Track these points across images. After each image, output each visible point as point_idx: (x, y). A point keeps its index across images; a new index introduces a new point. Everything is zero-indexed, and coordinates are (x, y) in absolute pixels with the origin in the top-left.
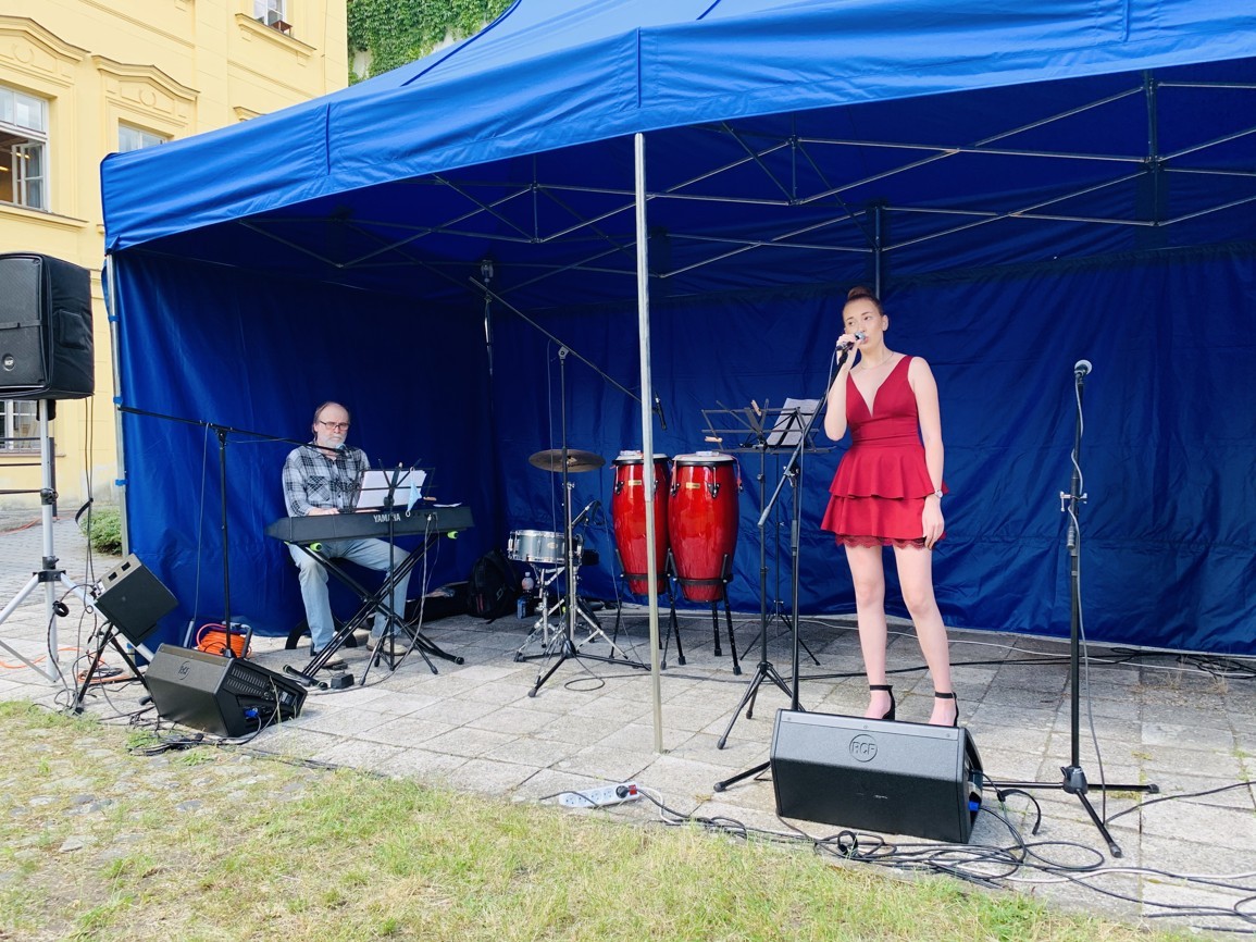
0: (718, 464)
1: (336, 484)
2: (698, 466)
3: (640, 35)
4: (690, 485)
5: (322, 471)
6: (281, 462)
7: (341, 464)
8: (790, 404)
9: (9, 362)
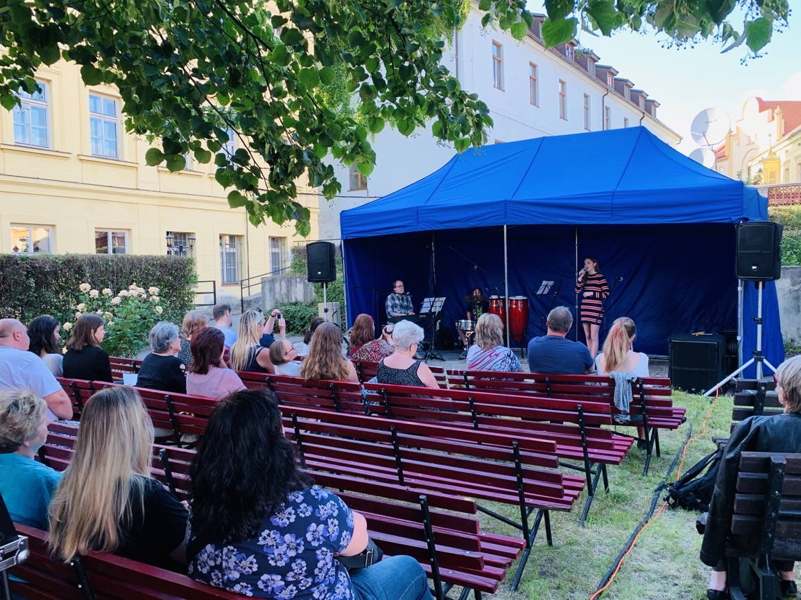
0: (522, 300)
1: (401, 306)
2: (517, 301)
3: (505, 202)
4: (514, 306)
5: (397, 302)
6: (385, 299)
7: (402, 299)
8: (544, 283)
9: (319, 273)
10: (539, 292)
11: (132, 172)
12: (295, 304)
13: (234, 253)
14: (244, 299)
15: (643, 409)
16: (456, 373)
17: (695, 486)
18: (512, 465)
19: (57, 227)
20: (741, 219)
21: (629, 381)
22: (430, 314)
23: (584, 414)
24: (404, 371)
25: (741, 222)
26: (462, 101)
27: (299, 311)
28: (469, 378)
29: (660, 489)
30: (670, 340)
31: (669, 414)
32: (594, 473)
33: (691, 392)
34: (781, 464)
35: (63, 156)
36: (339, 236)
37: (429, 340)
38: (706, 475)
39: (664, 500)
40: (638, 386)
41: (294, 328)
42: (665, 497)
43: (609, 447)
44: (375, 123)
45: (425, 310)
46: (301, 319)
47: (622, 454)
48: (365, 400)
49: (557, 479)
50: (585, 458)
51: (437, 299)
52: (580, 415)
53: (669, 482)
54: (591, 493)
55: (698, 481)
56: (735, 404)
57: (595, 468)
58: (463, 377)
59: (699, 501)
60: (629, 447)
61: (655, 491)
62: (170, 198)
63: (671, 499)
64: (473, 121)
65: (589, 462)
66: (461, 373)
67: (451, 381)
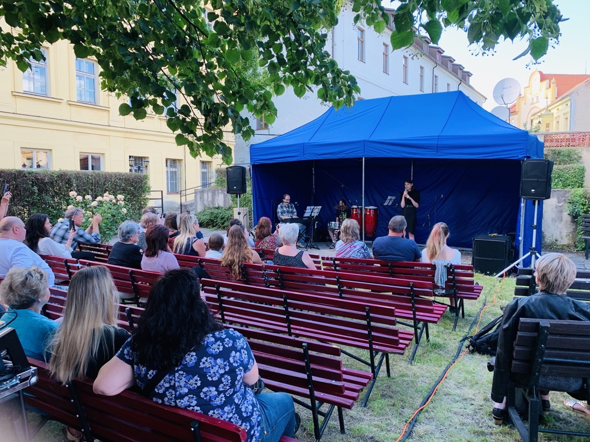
0: (374, 209)
1: (288, 212)
2: (370, 209)
3: (365, 141)
4: (368, 213)
5: (285, 209)
8: (389, 197)
9: (235, 187)
10: (386, 204)
11: (105, 114)
12: (218, 208)
13: (176, 172)
14: (182, 204)
15: (454, 286)
16: (328, 259)
17: (487, 338)
18: (364, 322)
19: (53, 151)
20: (525, 157)
21: (445, 266)
22: (311, 217)
23: (414, 289)
24: (292, 257)
25: (525, 159)
26: (338, 76)
27: (220, 213)
28: (336, 262)
29: (464, 340)
30: (474, 239)
31: (472, 290)
32: (419, 328)
33: (486, 274)
34: (547, 327)
35: (57, 101)
36: (249, 161)
37: (310, 235)
38: (495, 332)
39: (466, 348)
40: (451, 270)
41: (217, 225)
42: (467, 346)
43: (431, 311)
44: (278, 88)
45: (307, 214)
46: (222, 219)
47: (439, 316)
48: (266, 276)
49: (395, 333)
50: (414, 319)
51: (315, 207)
52: (412, 290)
53: (470, 335)
54: (417, 342)
55: (490, 335)
56: (517, 284)
57: (420, 325)
58: (332, 262)
59: (489, 348)
60: (444, 311)
61: (461, 341)
62: (132, 133)
63: (471, 347)
64: (346, 90)
65: (417, 321)
66: (331, 259)
67: (324, 264)
